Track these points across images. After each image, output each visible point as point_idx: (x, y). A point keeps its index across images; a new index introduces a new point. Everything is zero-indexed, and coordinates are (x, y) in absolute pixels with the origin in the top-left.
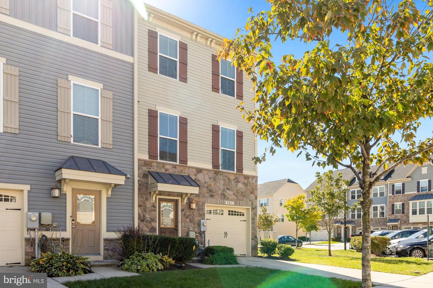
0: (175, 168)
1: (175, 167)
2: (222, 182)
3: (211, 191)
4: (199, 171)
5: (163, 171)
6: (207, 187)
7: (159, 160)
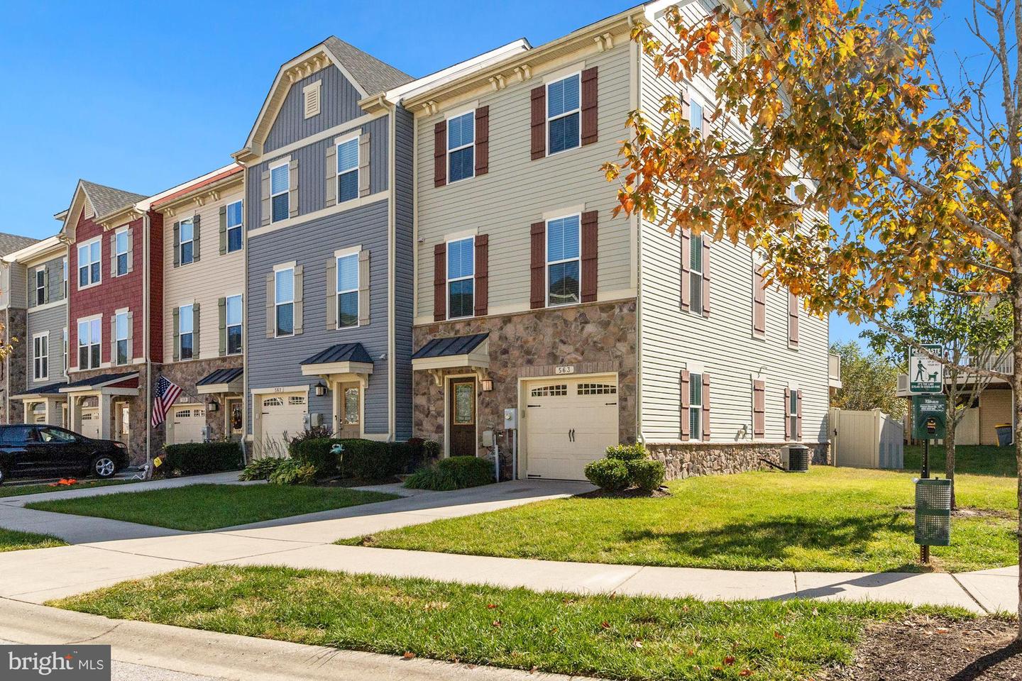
0: (469, 325)
1: (468, 323)
2: (550, 331)
3: (528, 352)
4: (507, 319)
5: (452, 335)
6: (522, 347)
7: (447, 319)
